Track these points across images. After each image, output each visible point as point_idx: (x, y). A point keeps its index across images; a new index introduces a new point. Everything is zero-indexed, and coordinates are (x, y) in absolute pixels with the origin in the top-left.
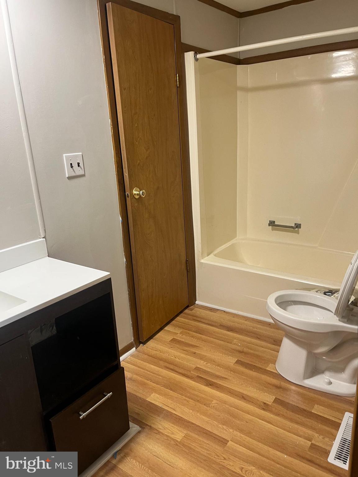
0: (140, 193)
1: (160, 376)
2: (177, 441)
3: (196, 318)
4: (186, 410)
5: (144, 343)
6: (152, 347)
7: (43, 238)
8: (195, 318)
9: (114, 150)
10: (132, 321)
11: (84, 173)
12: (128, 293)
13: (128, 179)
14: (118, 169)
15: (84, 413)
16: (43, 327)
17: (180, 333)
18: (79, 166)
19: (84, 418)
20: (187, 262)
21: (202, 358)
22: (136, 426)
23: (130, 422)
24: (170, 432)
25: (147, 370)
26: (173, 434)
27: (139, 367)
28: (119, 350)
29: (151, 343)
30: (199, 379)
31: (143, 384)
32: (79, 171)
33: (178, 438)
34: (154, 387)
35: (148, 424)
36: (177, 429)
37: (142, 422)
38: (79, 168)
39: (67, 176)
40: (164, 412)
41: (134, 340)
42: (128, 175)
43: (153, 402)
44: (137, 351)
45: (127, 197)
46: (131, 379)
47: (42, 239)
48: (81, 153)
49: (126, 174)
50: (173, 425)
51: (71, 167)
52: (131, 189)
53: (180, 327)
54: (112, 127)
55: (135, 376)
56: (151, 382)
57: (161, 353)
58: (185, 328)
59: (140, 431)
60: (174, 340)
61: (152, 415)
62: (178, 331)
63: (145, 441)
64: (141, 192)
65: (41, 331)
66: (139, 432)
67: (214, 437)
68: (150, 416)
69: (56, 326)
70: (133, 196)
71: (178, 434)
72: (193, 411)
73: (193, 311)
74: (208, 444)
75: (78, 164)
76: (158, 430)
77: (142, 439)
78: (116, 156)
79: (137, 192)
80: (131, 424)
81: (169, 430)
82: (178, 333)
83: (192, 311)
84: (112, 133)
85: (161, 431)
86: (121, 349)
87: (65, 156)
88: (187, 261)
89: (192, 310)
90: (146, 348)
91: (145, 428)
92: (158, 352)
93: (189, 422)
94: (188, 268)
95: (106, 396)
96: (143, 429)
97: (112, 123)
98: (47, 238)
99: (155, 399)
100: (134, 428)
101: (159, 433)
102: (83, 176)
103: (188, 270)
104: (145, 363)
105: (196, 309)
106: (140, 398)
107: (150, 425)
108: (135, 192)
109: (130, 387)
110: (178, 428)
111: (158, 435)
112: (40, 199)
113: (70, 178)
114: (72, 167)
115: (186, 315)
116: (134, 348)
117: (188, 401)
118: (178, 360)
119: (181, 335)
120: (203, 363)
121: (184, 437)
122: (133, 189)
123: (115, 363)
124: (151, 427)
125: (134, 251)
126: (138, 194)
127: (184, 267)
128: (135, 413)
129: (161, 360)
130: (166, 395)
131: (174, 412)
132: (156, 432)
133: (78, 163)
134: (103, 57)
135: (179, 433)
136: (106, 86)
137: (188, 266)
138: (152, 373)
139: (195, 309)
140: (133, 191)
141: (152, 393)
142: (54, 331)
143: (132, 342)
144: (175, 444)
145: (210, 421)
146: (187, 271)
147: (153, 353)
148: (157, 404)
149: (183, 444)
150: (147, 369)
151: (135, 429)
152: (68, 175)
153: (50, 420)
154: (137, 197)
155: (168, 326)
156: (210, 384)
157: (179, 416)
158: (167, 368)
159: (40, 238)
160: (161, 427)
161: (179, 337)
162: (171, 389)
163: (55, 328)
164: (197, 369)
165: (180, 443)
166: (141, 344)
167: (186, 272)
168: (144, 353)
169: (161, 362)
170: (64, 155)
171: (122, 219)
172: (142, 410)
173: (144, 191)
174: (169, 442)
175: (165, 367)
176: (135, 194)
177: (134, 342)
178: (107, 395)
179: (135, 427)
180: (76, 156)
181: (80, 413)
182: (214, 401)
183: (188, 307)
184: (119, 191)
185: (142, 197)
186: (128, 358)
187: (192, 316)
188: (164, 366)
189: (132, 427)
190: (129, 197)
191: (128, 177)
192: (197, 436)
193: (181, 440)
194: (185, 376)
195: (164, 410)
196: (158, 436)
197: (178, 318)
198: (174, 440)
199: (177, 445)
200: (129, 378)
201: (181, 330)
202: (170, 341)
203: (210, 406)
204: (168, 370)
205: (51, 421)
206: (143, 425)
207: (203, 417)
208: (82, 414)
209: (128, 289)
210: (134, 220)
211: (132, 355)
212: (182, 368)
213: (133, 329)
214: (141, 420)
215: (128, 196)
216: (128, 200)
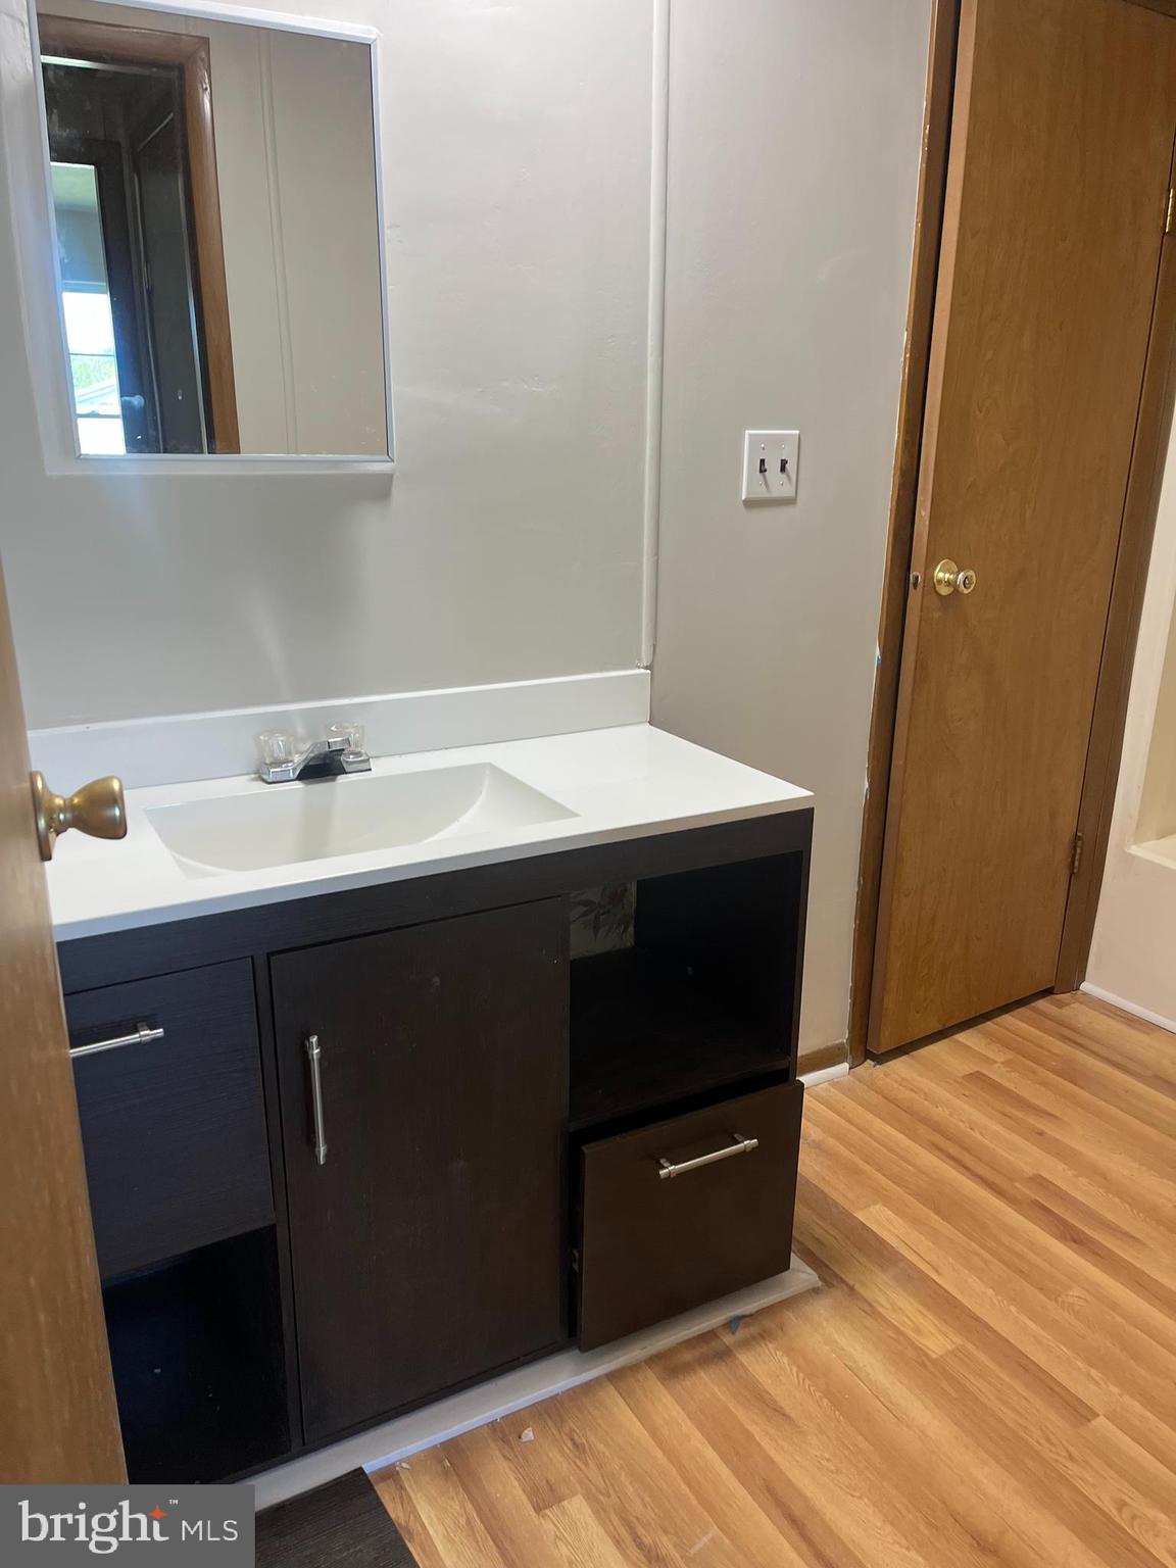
0: (957, 578)
1: (908, 1162)
2: (927, 1355)
3: (1071, 1034)
4: (974, 1282)
5: (880, 1059)
6: (903, 1079)
7: (646, 668)
8: (1067, 1033)
9: (899, 432)
10: (855, 980)
11: (793, 494)
12: (856, 889)
13: (927, 528)
14: (901, 493)
15: (672, 1164)
16: (602, 917)
17: (1002, 1063)
18: (783, 469)
19: (669, 1177)
20: (1076, 843)
21: (1061, 1152)
22: (809, 1270)
23: (792, 1254)
24: (910, 1323)
25: (871, 1136)
26: (918, 1331)
27: (849, 1121)
28: (799, 1054)
29: (899, 1066)
30: (1041, 1213)
31: (853, 1171)
32: (779, 486)
33: (931, 1350)
34: (886, 1190)
35: (847, 1280)
36: (934, 1323)
37: (827, 1266)
38: (784, 476)
39: (743, 498)
40: (902, 1265)
41: (851, 1039)
42: (928, 514)
43: (874, 1227)
44: (853, 1076)
45: (911, 586)
46: (818, 1146)
47: (642, 671)
48: (798, 432)
49: (923, 513)
50: (921, 1308)
51: (761, 472)
52: (931, 563)
53: (1007, 1045)
54: (908, 356)
55: (831, 1142)
56: (878, 1170)
57: (926, 1103)
58: (1023, 1053)
59: (818, 1288)
60: (977, 1078)
61: (863, 1260)
62: (999, 1055)
63: (827, 1320)
64: (961, 575)
65: (596, 929)
66: (815, 1291)
67: (1051, 1389)
68: (858, 1261)
69: (635, 927)
70: (931, 585)
71: (937, 1340)
72: (996, 1295)
73: (1065, 1011)
74: (1026, 1399)
75: (784, 463)
76: (875, 1304)
77: (821, 1310)
78: (903, 452)
79: (947, 575)
80: (795, 1260)
81: (907, 1317)
82: (996, 1062)
83: (1060, 1008)
84: (904, 377)
85: (881, 1310)
86: (804, 1053)
87: (750, 435)
88: (1076, 837)
89: (1061, 1005)
90: (882, 1076)
91: (834, 1286)
92: (918, 1098)
93: (977, 1319)
94: (1077, 864)
95: (739, 1143)
96: (830, 1287)
97: (912, 345)
98: (656, 668)
99: (879, 1219)
100: (800, 1274)
101: (874, 1313)
102: (790, 502)
103: (1075, 871)
104: (870, 1116)
105: (1076, 1005)
106: (836, 1205)
107: (851, 1283)
108: (941, 575)
109: (809, 1165)
110: (937, 1322)
111: (869, 1318)
112: (657, 554)
113: (750, 504)
114: (762, 470)
115: (1034, 1015)
116: (846, 1066)
117: (986, 1262)
118: (979, 1137)
119: (1004, 1069)
120: (1064, 1170)
121: (952, 1352)
122: (936, 567)
123: (781, 1064)
124: (852, 1289)
125: (901, 762)
126: (948, 583)
127: (1061, 855)
128: (813, 1237)
129: (925, 1120)
130: (916, 1222)
131: (934, 1276)
132: (867, 1308)
133: (782, 460)
134: (925, 129)
135: (937, 1335)
136: (917, 223)
137: (1077, 857)
138: (887, 1148)
139: (1072, 1005)
140: (935, 570)
141: (875, 1203)
142: (629, 940)
143: (843, 1044)
144: (920, 1361)
145: (1048, 1339)
146: (1072, 874)
147: (904, 1094)
148: (885, 1235)
149: (944, 1369)
150: (874, 1133)
151: (803, 1276)
152: (748, 493)
153: (583, 1148)
154: (944, 591)
155: (970, 1031)
156: (1076, 1239)
157: (946, 1291)
158: (937, 1148)
159: (639, 668)
160: (884, 1303)
161: (998, 1074)
162: (938, 1212)
163: (631, 929)
164: (1039, 1181)
165: (935, 1362)
166: (869, 1061)
167: (1064, 875)
168: (872, 1086)
169: (922, 1129)
170: (747, 432)
171: (883, 653)
172: (835, 1238)
173: (971, 573)
174: (899, 1348)
175: (933, 1144)
176: (940, 581)
177: (847, 1047)
178: (743, 1142)
179: (803, 1272)
180: (781, 439)
181: (662, 1161)
182: (1076, 1291)
183: (1047, 992)
184: (889, 563)
185: (963, 594)
186: (822, 1088)
187: (1058, 1023)
188: (929, 1141)
189: (799, 1271)
190: (920, 587)
191: (927, 523)
192: (992, 1366)
193: (941, 1357)
194: (992, 1189)
195: (904, 1258)
196: (869, 1322)
197: (1007, 1019)
198: (917, 1348)
199: (925, 1366)
200: (813, 1141)
201: (1010, 1056)
202: (963, 1077)
203: (1060, 1299)
204: (938, 1154)
205: (586, 1151)
206: (830, 1277)
207: (1030, 1323)
208: (665, 1165)
209: (859, 881)
210: (921, 665)
211: (834, 1083)
212: (987, 1165)
213: (854, 1004)
214: (828, 1263)
215: (915, 585)
216: (915, 598)
